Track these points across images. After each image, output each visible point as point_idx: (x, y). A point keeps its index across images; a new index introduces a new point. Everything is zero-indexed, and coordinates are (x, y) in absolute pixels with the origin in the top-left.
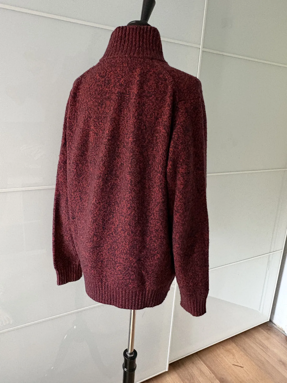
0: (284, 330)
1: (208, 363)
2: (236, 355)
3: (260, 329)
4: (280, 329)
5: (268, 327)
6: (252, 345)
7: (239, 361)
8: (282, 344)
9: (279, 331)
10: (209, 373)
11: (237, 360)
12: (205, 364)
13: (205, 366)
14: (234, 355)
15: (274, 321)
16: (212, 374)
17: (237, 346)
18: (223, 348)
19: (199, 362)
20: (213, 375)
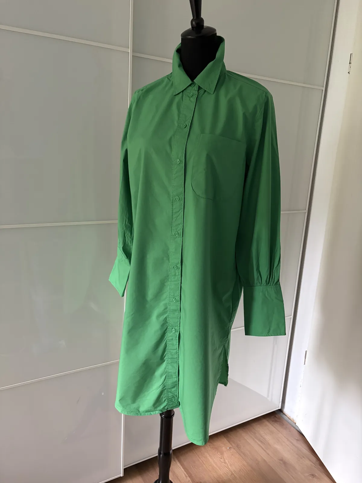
0: (295, 421)
1: (185, 463)
2: (225, 453)
3: (264, 420)
4: (291, 420)
5: (275, 418)
6: (250, 441)
7: (227, 461)
8: (288, 440)
9: (289, 423)
10: (184, 476)
11: (224, 460)
12: (182, 465)
13: (181, 467)
14: (222, 454)
15: (286, 410)
16: (188, 477)
17: (229, 442)
18: (210, 445)
19: (174, 462)
20: (189, 479)
